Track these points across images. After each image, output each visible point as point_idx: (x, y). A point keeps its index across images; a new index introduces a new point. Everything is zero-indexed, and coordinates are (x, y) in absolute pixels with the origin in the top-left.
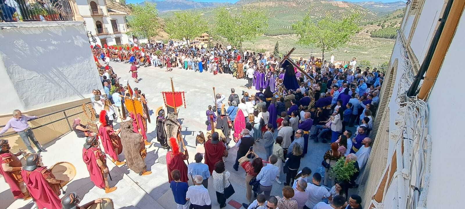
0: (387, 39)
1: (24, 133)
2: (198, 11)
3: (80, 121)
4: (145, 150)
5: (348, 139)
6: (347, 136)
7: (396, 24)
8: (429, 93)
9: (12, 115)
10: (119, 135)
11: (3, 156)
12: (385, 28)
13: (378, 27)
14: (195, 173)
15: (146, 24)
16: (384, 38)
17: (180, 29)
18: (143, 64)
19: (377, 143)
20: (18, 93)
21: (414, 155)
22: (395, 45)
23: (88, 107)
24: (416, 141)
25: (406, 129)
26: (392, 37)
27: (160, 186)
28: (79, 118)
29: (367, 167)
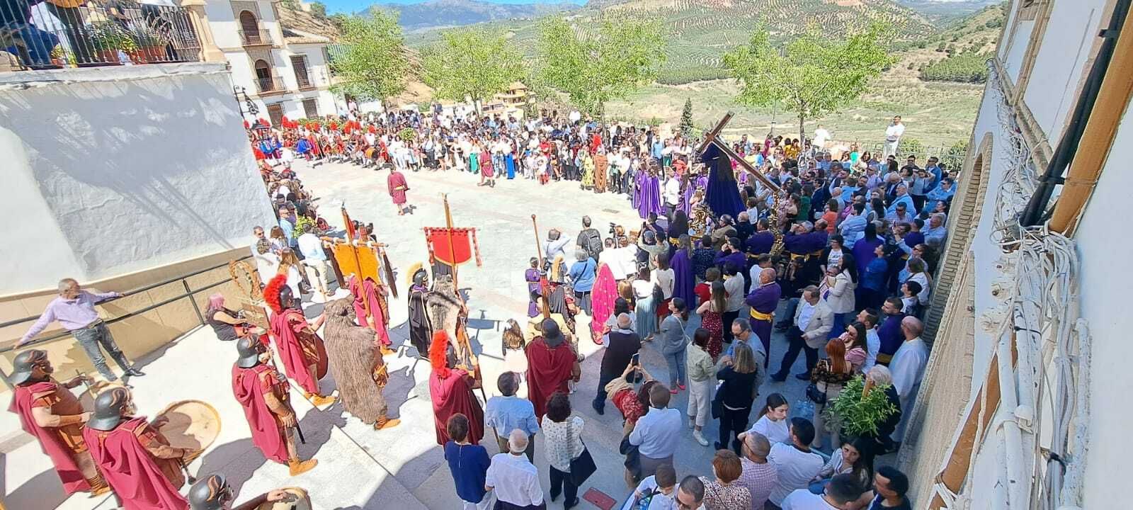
0: (960, 84)
1: (87, 333)
2: (499, 27)
3: (223, 300)
4: (384, 367)
5: (868, 331)
6: (867, 323)
7: (983, 45)
8: (1080, 216)
9: (57, 290)
10: (320, 333)
11: (36, 391)
12: (956, 55)
13: (937, 53)
14: (503, 423)
15: (376, 64)
16: (955, 81)
17: (457, 75)
18: (371, 162)
19: (943, 338)
20: (70, 241)
21: (1044, 371)
22: (983, 98)
23: (243, 269)
24: (1047, 334)
25: (1022, 306)
26: (976, 79)
27: (421, 455)
28: (220, 295)
29: (920, 400)
